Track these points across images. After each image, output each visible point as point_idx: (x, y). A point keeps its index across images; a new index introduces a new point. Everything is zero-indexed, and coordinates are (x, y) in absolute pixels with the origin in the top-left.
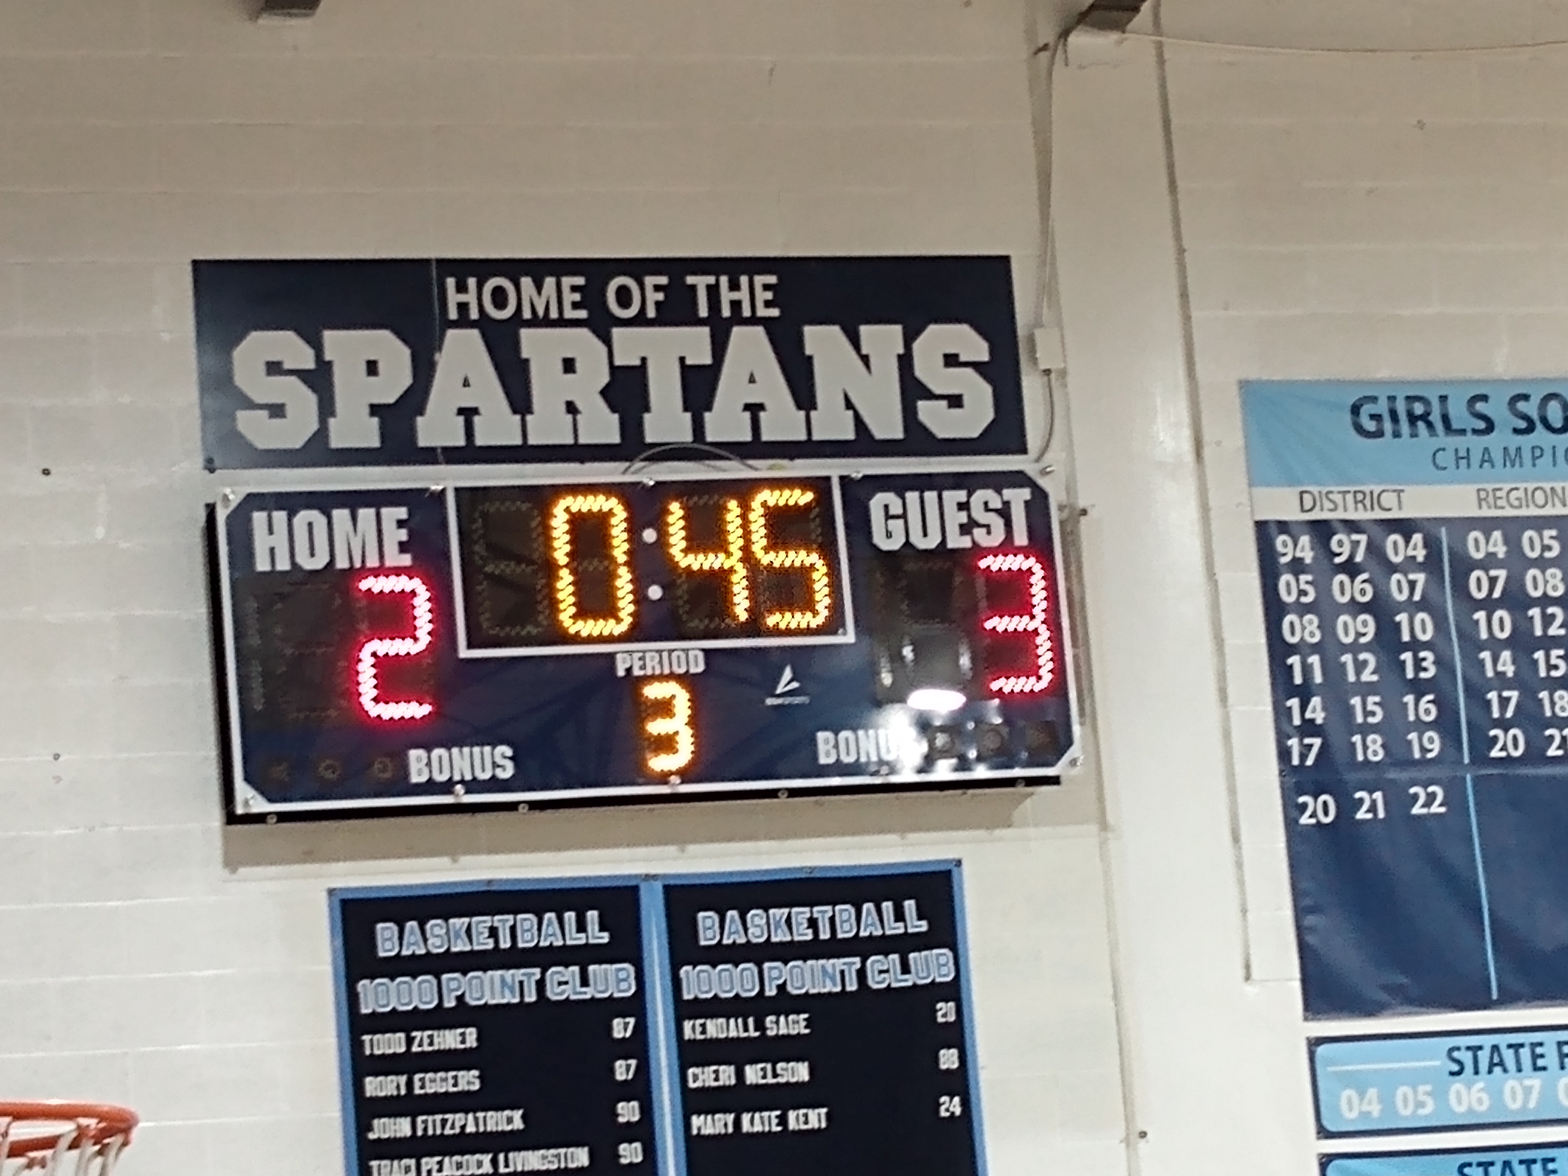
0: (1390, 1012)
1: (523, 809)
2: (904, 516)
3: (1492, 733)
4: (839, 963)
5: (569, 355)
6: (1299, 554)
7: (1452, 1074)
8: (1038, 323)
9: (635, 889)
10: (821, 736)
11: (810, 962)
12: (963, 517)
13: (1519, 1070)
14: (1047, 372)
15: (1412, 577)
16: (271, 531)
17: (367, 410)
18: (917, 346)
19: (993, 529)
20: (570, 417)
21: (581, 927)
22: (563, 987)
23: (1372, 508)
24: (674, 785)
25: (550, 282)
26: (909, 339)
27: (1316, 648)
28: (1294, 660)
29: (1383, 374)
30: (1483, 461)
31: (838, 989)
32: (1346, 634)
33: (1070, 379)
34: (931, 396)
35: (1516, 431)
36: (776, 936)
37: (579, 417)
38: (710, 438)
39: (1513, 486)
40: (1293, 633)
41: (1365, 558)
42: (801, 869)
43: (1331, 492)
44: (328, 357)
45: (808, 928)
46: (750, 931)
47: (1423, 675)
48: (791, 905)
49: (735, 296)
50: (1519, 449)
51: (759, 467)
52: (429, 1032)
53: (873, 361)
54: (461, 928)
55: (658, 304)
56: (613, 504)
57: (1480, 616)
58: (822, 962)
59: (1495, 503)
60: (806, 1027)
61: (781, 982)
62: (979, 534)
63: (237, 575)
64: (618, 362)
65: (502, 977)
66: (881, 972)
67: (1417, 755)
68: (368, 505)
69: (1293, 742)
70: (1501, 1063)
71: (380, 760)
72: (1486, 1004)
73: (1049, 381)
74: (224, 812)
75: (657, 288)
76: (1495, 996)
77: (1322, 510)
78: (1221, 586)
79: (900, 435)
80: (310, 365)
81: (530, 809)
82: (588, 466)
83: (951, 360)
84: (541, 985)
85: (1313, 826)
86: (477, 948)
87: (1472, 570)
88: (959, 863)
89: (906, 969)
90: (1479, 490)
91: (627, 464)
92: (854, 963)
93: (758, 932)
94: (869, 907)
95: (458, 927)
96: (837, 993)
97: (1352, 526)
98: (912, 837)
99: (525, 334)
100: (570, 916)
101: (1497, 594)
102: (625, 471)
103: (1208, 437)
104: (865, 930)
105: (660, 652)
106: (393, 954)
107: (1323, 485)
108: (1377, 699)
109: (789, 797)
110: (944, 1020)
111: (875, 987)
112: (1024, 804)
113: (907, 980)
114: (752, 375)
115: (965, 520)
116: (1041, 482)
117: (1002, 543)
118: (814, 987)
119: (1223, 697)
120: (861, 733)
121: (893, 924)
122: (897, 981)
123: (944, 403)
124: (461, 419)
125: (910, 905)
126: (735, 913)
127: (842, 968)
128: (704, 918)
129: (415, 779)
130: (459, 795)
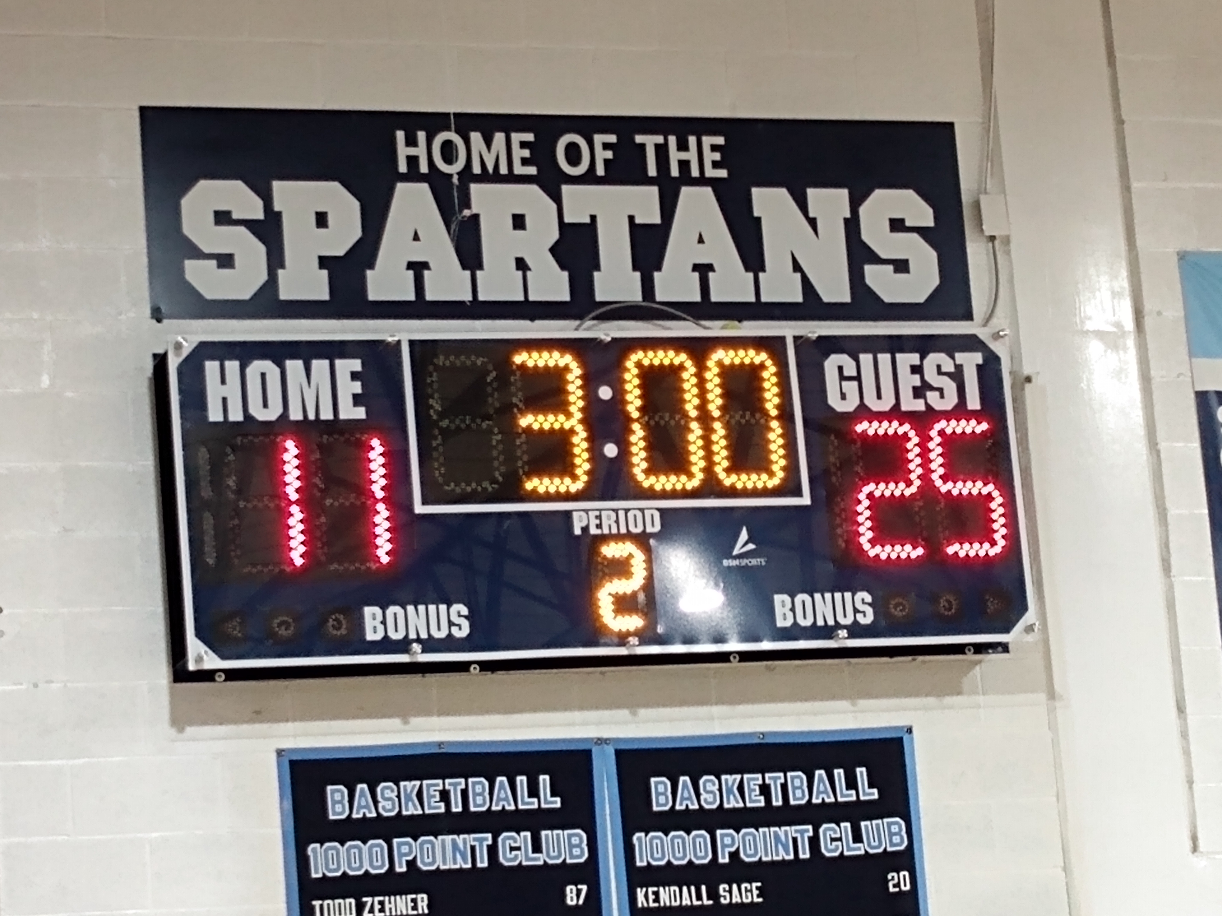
1: (474, 669)
2: (858, 378)
4: (792, 830)
5: (519, 211)
8: (983, 190)
9: (588, 753)
10: (778, 599)
11: (761, 830)
12: (916, 380)
14: (992, 238)
16: (223, 382)
17: (316, 262)
18: (863, 210)
20: (520, 273)
21: (533, 792)
22: (514, 853)
24: (634, 645)
25: (499, 138)
26: (855, 203)
31: (791, 857)
33: (1013, 246)
34: (877, 260)
36: (729, 802)
37: (529, 274)
38: (659, 298)
42: (752, 734)
44: (277, 208)
46: (702, 798)
49: (683, 156)
51: (711, 326)
52: (381, 898)
53: (820, 224)
54: (412, 791)
55: (606, 162)
56: (567, 360)
58: (773, 829)
60: (758, 896)
61: (733, 849)
62: (932, 397)
63: (188, 425)
64: (568, 219)
65: (454, 842)
66: (833, 840)
68: (320, 356)
71: (334, 617)
73: (994, 247)
74: (171, 670)
75: (606, 146)
78: (1163, 456)
79: (847, 299)
80: (260, 215)
81: (480, 671)
82: (538, 323)
83: (897, 225)
84: (493, 850)
86: (427, 811)
88: (910, 730)
89: (857, 838)
91: (577, 322)
92: (807, 831)
93: (710, 797)
94: (820, 773)
95: (409, 790)
96: (790, 862)
98: (863, 703)
99: (474, 188)
100: (522, 780)
102: (576, 329)
103: (1148, 305)
104: (817, 798)
105: (616, 511)
106: (343, 817)
109: (740, 661)
110: (897, 890)
111: (828, 855)
112: (974, 671)
113: (859, 849)
114: (700, 236)
115: (918, 383)
116: (996, 347)
117: (956, 407)
118: (766, 855)
119: (1166, 568)
120: (817, 596)
121: (845, 792)
122: (849, 849)
123: (891, 268)
124: (411, 273)
125: (861, 773)
126: (687, 778)
127: (794, 835)
128: (657, 784)
129: (370, 636)
130: (415, 653)
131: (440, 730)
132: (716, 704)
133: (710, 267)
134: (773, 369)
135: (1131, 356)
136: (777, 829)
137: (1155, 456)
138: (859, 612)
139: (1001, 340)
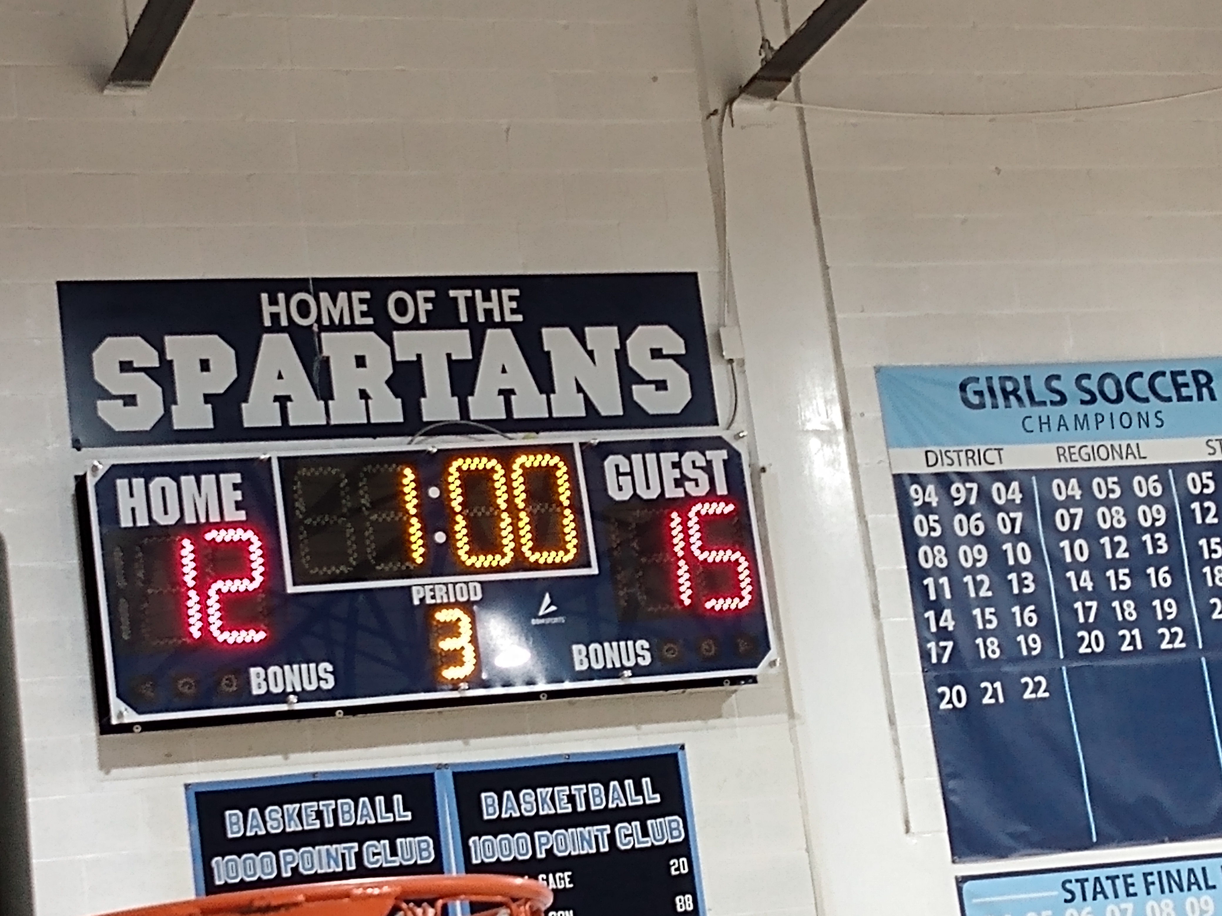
0: (1017, 854)
1: (339, 714)
2: (631, 473)
3: (1080, 634)
5: (360, 353)
6: (927, 499)
7: (1066, 901)
8: (722, 324)
9: (432, 775)
10: (575, 648)
11: (570, 830)
12: (677, 474)
13: (1116, 896)
14: (731, 361)
15: (1012, 515)
16: (132, 495)
17: (202, 399)
19: (700, 482)
20: (363, 401)
22: (377, 857)
23: (980, 463)
24: (464, 690)
25: (342, 296)
27: (943, 572)
28: (929, 581)
29: (982, 359)
30: (1060, 425)
31: (594, 851)
32: (966, 560)
33: (747, 366)
34: (642, 381)
35: (1083, 402)
36: (543, 810)
37: (370, 401)
39: (1084, 444)
40: (927, 561)
41: (976, 503)
42: (560, 756)
43: (949, 451)
45: (568, 803)
46: (523, 807)
47: (1025, 591)
48: (553, 786)
50: (1086, 415)
51: (515, 438)
53: (597, 356)
55: (427, 312)
57: (1065, 544)
58: (579, 829)
59: (1071, 457)
60: (570, 883)
61: (548, 847)
62: (689, 486)
63: (105, 531)
64: (398, 359)
65: (328, 850)
66: (626, 836)
67: (1025, 653)
69: (932, 645)
70: (1103, 892)
72: (1088, 846)
74: (99, 724)
75: (427, 300)
76: (1095, 839)
77: (943, 464)
78: (869, 525)
81: (344, 715)
82: (379, 440)
83: (656, 354)
84: (359, 856)
85: (948, 710)
86: (306, 828)
87: (1057, 509)
88: (682, 747)
89: (645, 834)
90: (1058, 448)
91: (410, 438)
92: (605, 830)
93: (529, 807)
94: (614, 784)
96: (592, 854)
97: (965, 477)
98: (645, 728)
101: (1076, 527)
102: (410, 443)
103: (854, 410)
105: (446, 584)
106: (240, 835)
107: (943, 445)
108: (993, 610)
109: (548, 699)
110: (678, 873)
111: (623, 848)
112: (730, 699)
113: (647, 842)
114: (504, 366)
115: (678, 476)
116: (735, 445)
117: (707, 494)
118: (574, 850)
119: (876, 612)
120: (606, 645)
121: (634, 798)
122: (639, 843)
123: (653, 387)
124: (277, 404)
125: (646, 782)
126: (510, 793)
127: (596, 833)
128: (486, 798)
129: (255, 692)
130: (292, 703)
131: (315, 763)
132: (531, 733)
133: (512, 392)
134: (565, 469)
135: (842, 448)
136: (581, 829)
137: (864, 525)
138: (640, 656)
139: (741, 439)
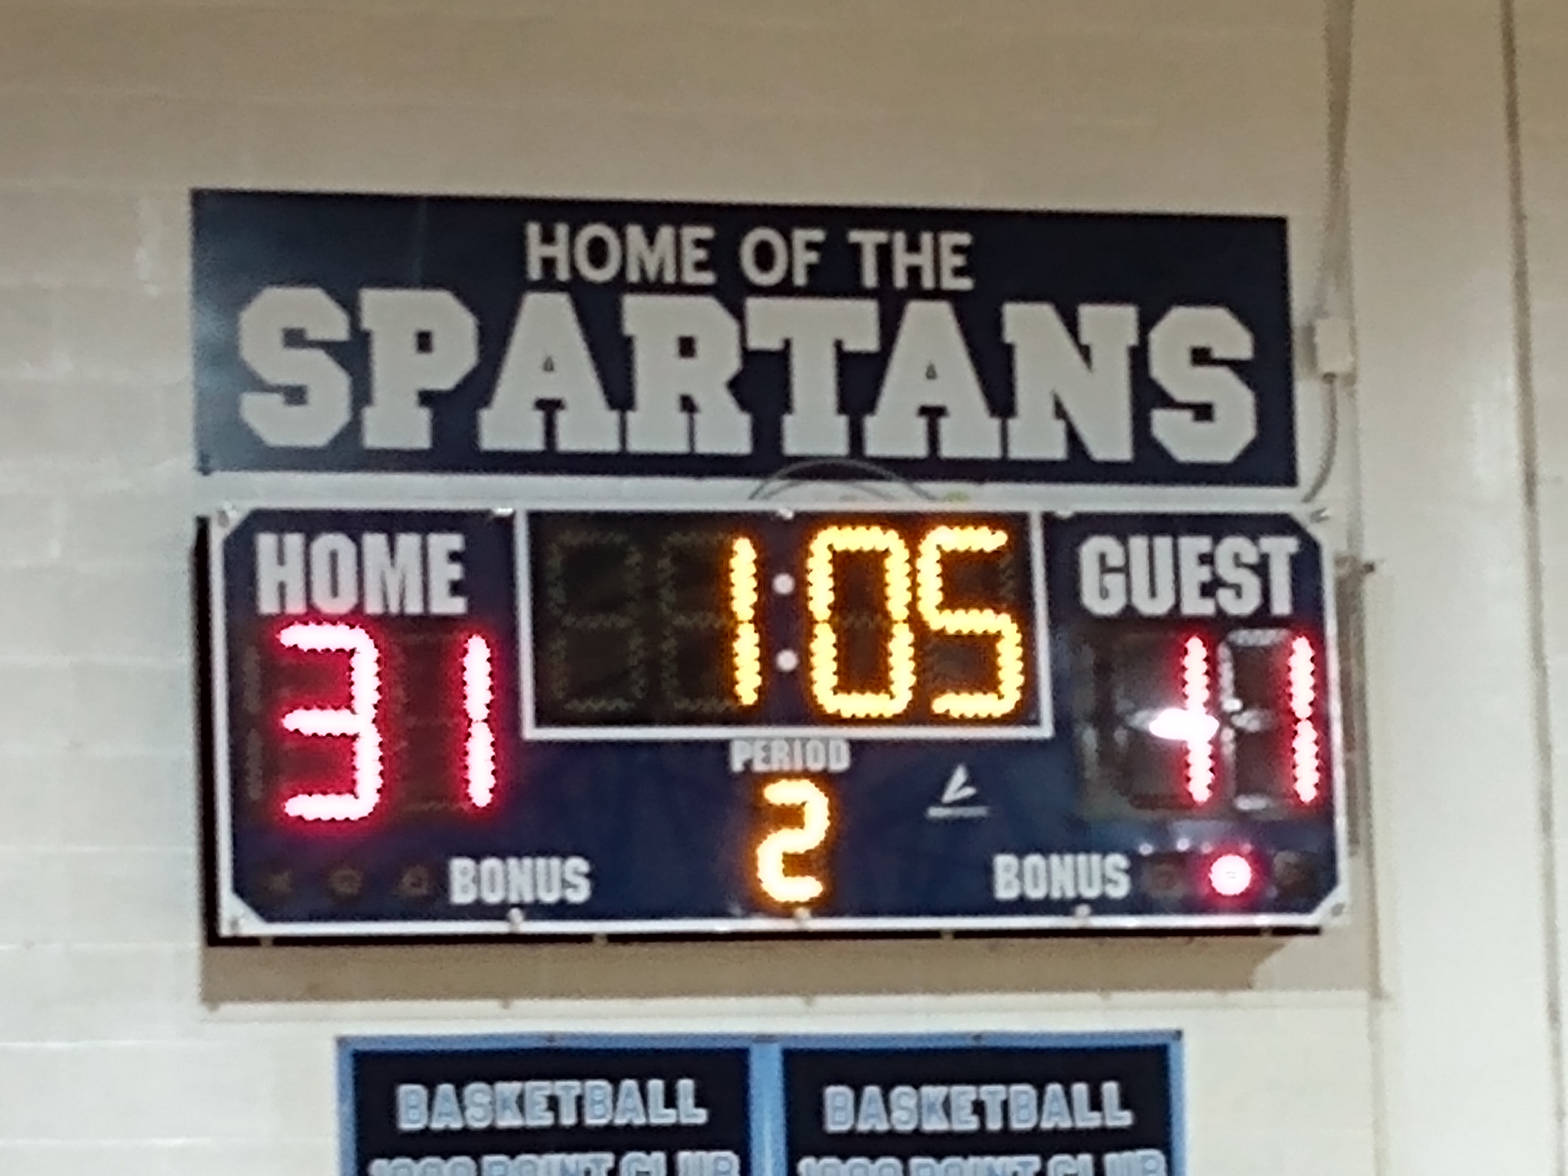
1: (600, 943)
2: (1125, 570)
4: (1011, 1162)
5: (687, 333)
8: (1320, 312)
9: (744, 1053)
10: (1001, 860)
11: (973, 1160)
12: (1204, 574)
14: (1329, 378)
16: (281, 561)
17: (414, 398)
18: (1156, 336)
19: (1245, 590)
20: (684, 417)
21: (671, 1101)
24: (803, 919)
25: (666, 234)
26: (1145, 326)
33: (1359, 386)
34: (1171, 404)
36: (929, 1123)
37: (697, 417)
38: (871, 452)
44: (366, 325)
45: (973, 1114)
46: (895, 1115)
48: (950, 1083)
49: (915, 259)
51: (934, 494)
53: (1096, 355)
54: (510, 1095)
55: (809, 267)
58: (989, 1160)
62: (1225, 597)
64: (751, 345)
65: (562, 1163)
68: (410, 531)
71: (412, 870)
73: (1332, 389)
74: (204, 931)
75: (810, 246)
78: (1551, 674)
79: (1127, 456)
80: (342, 335)
81: (608, 945)
82: (706, 482)
83: (1201, 356)
86: (531, 1123)
88: (1178, 1035)
91: (759, 483)
92: (1033, 1163)
93: (905, 1116)
94: (1055, 1089)
95: (506, 1093)
98: (1118, 997)
99: (630, 302)
100: (656, 1086)
102: (755, 495)
103: (1543, 472)
104: (1049, 1120)
106: (419, 1126)
109: (954, 938)
112: (1270, 959)
114: (931, 368)
115: (1207, 578)
116: (1317, 531)
117: (1257, 611)
119: (1547, 824)
120: (1054, 858)
121: (1087, 1114)
123: (1188, 414)
124: (540, 414)
125: (1111, 1089)
126: (875, 1089)
127: (1015, 1169)
128: (836, 1095)
129: (458, 898)
130: (514, 921)
132: (922, 993)
133: (942, 411)
136: (993, 1159)
137: (1541, 673)
138: (1109, 881)
139: (1322, 522)
